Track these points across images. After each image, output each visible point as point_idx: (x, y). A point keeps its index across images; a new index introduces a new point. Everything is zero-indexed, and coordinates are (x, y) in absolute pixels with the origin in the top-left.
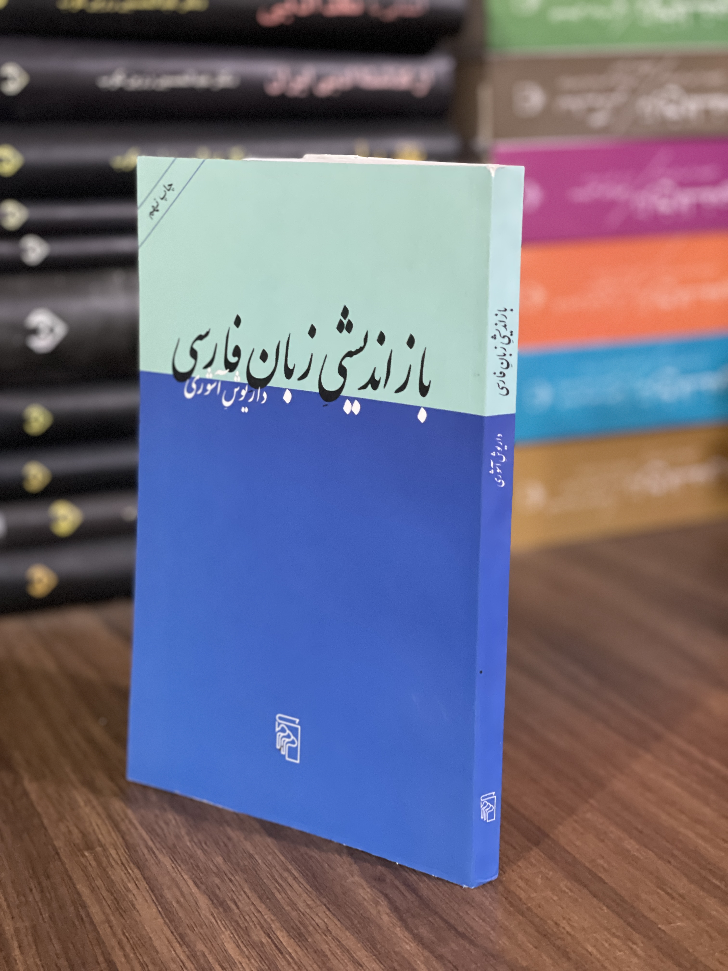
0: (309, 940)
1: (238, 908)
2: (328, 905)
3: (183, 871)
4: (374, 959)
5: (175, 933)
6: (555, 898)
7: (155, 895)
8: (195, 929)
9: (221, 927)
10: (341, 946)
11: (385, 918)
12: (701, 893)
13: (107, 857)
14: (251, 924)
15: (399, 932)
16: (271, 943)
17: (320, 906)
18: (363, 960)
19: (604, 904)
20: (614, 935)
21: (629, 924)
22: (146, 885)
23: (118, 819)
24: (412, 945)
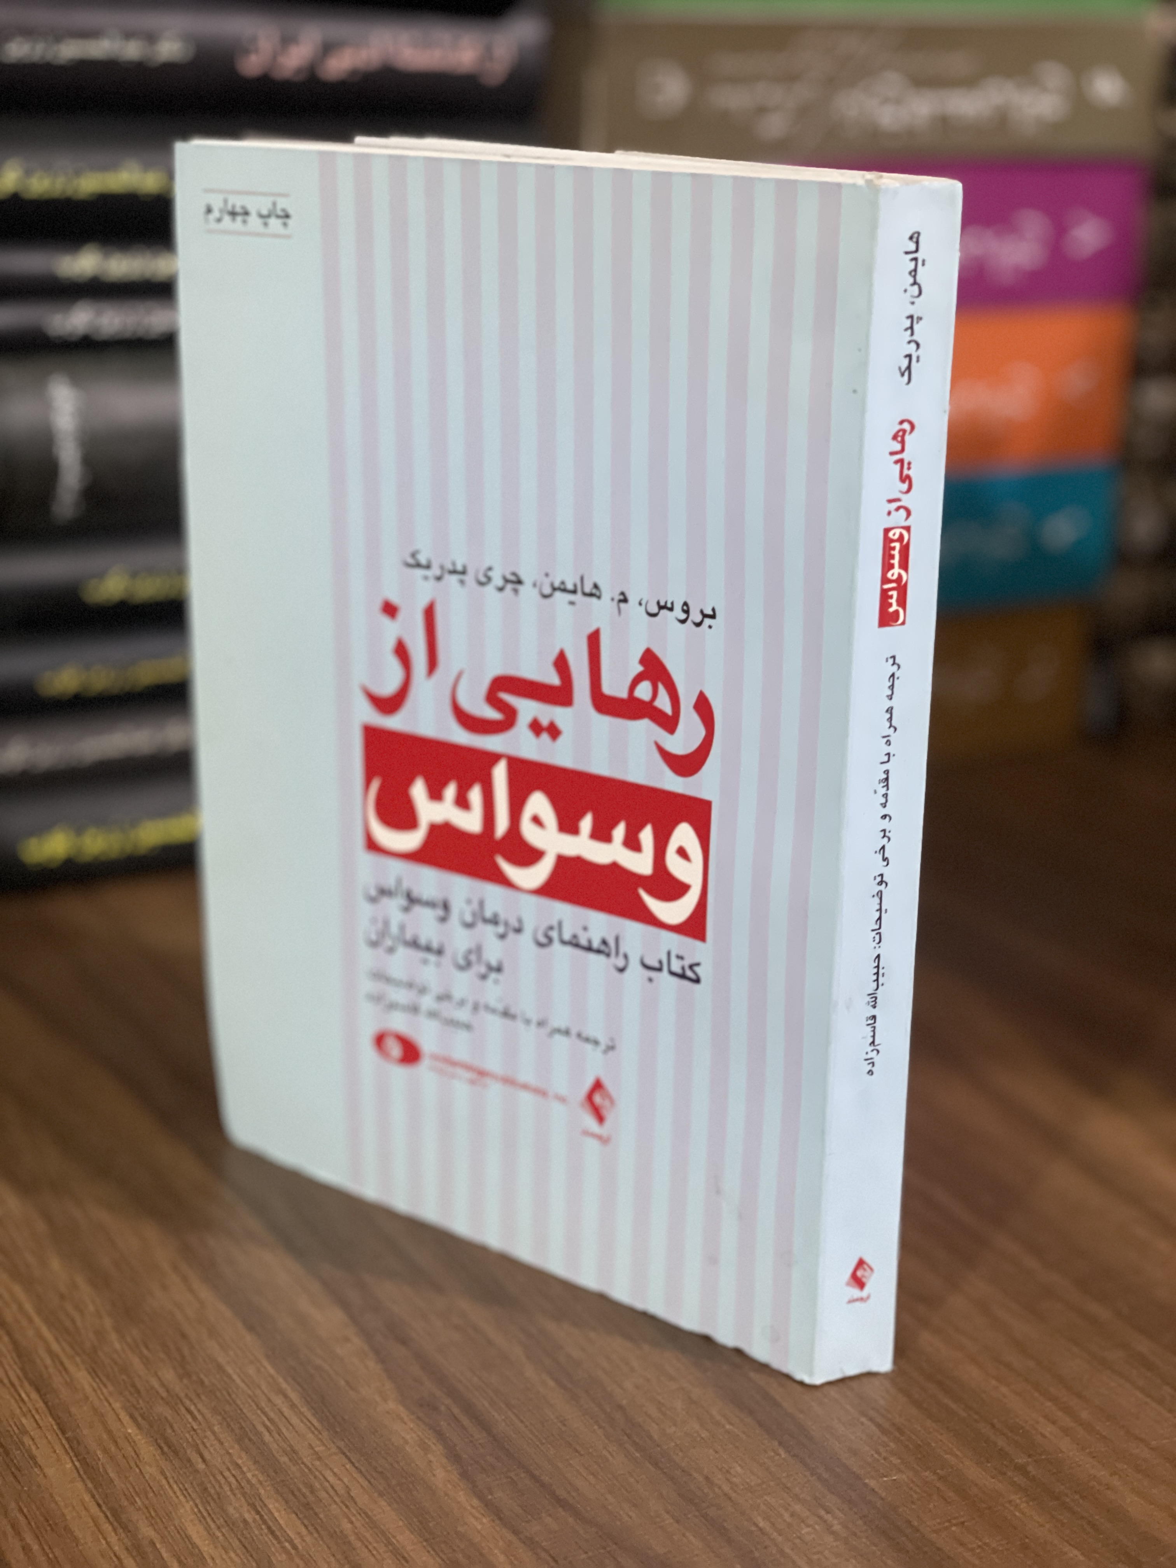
0: (322, 1516)
1: (204, 1460)
2: (348, 1454)
3: (111, 1394)
4: (424, 1547)
6: (704, 1434)
7: (67, 1439)
8: (137, 1499)
9: (179, 1493)
10: (372, 1523)
11: (440, 1474)
12: (929, 1423)
14: (226, 1488)
15: (463, 1498)
16: (260, 1522)
17: (335, 1454)
18: (409, 1548)
19: (780, 1444)
20: (796, 1498)
21: (820, 1478)
22: (53, 1423)
24: (484, 1520)
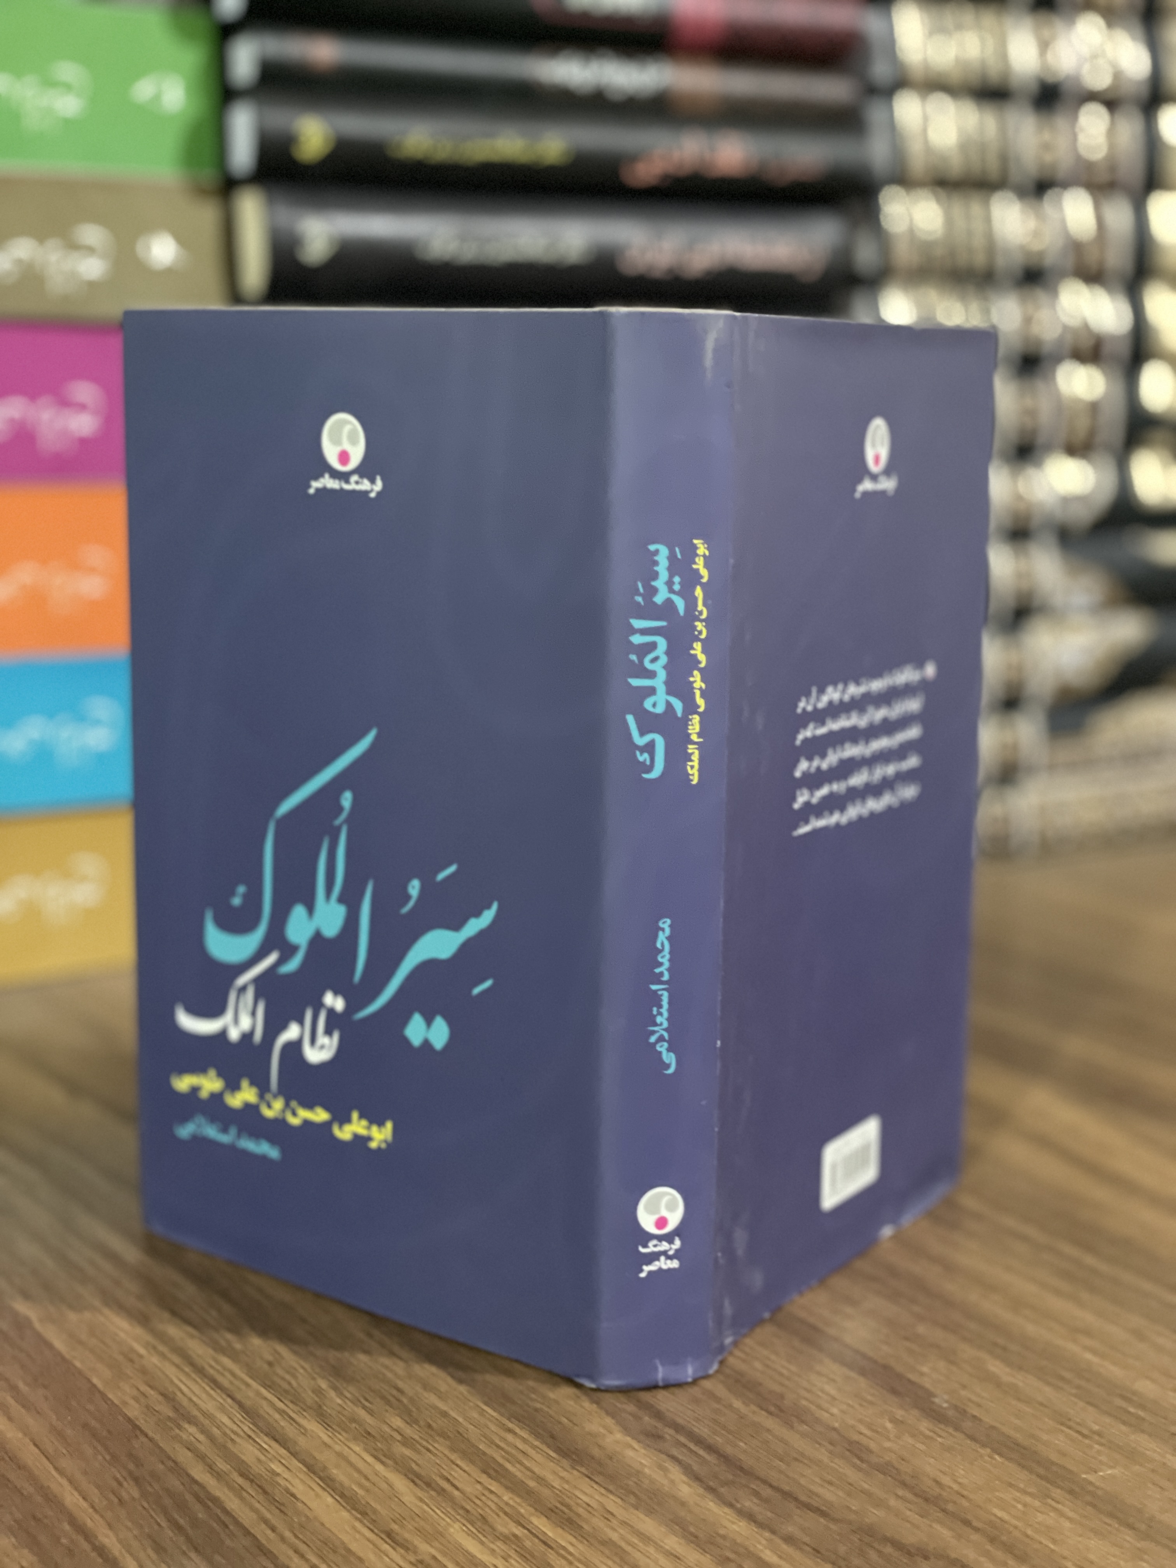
5: (376, 1531)
13: (218, 1428)
23: (211, 1371)
